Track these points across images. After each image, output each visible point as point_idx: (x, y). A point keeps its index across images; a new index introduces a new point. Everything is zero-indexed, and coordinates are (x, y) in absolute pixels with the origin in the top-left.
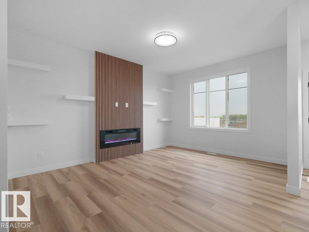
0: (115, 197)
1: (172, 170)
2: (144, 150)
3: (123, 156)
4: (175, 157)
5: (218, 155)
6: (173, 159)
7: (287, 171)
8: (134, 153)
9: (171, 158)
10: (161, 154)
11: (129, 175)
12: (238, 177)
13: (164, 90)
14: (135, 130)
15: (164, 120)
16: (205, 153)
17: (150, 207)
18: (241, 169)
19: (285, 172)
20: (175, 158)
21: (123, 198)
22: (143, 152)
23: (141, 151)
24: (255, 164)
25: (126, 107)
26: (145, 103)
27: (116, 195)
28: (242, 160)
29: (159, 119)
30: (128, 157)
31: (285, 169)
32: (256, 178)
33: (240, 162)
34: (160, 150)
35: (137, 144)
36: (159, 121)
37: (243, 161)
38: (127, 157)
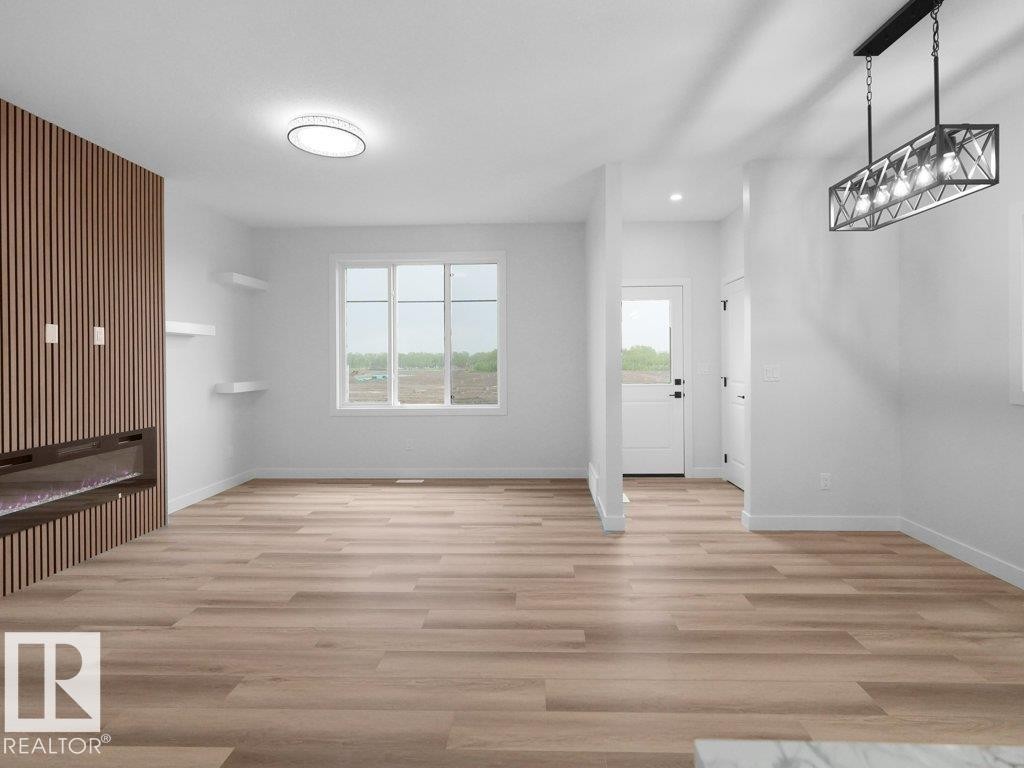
0: (228, 692)
1: (341, 552)
2: (170, 511)
3: (83, 557)
4: (314, 513)
5: (429, 483)
6: (309, 520)
7: (588, 490)
8: (130, 532)
9: (302, 520)
10: (247, 513)
11: (198, 611)
12: (514, 525)
13: (239, 279)
14: (135, 437)
15: (239, 387)
16: (390, 482)
17: (379, 667)
18: (505, 505)
19: (587, 493)
20: (313, 517)
21: (269, 683)
22: (169, 522)
23: (159, 518)
24: (520, 487)
25: (97, 343)
26: (171, 326)
27: (227, 686)
28: (493, 485)
29: (216, 386)
30: (105, 555)
31: (583, 487)
32: (546, 517)
33: (491, 489)
34: (227, 499)
35: (142, 495)
36: (216, 393)
37: (495, 487)
38: (101, 556)
